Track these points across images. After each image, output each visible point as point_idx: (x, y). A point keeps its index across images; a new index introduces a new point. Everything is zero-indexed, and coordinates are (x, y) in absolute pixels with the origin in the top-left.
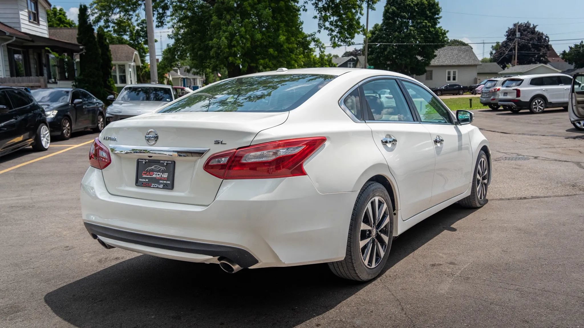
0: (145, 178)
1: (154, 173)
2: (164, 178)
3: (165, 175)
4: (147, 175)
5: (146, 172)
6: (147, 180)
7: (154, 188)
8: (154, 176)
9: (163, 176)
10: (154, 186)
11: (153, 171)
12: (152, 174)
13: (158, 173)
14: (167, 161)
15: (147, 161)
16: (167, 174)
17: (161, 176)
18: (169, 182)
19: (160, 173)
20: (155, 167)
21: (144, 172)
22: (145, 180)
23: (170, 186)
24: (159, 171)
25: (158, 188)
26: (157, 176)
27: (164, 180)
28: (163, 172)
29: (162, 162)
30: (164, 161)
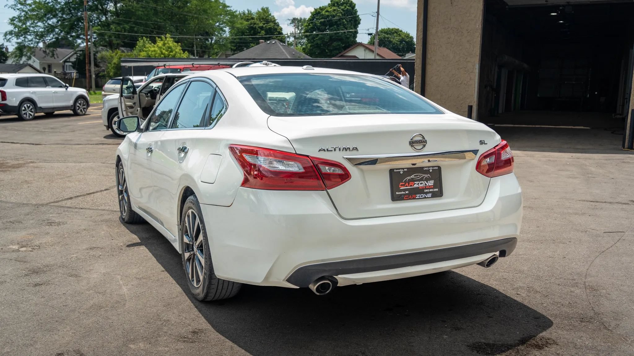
0: (404, 190)
1: (415, 183)
2: (430, 186)
3: (431, 183)
4: (407, 186)
5: (404, 183)
6: (407, 192)
7: (420, 198)
8: (416, 186)
9: (427, 184)
10: (419, 196)
11: (413, 180)
12: (412, 185)
13: (420, 182)
14: (433, 167)
15: (405, 170)
16: (433, 181)
17: (426, 184)
18: (437, 190)
19: (423, 182)
20: (415, 176)
21: (401, 184)
22: (404, 193)
23: (439, 194)
24: (422, 179)
25: (425, 198)
26: (420, 185)
27: (429, 189)
28: (427, 180)
29: (426, 169)
30: (429, 167)
